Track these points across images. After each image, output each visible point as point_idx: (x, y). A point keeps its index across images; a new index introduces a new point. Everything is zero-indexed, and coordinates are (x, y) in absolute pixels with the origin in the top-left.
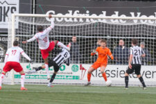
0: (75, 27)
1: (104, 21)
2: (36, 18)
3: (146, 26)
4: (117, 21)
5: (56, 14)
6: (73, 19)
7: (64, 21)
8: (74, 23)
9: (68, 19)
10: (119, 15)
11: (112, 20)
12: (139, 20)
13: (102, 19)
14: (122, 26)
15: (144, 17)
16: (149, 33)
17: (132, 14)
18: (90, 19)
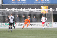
0: (14, 13)
1: (21, 11)
2: (3, 10)
5: (8, 9)
6: (13, 10)
7: (10, 11)
10: (25, 9)
12: (31, 10)
14: (26, 12)
15: (32, 9)
16: (34, 14)
17: (29, 9)
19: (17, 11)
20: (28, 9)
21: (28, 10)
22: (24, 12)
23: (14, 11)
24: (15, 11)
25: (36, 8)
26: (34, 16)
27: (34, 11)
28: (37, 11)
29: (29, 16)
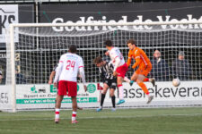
0: (89, 37)
3: (178, 32)
4: (141, 27)
6: (86, 27)
7: (75, 31)
8: (87, 32)
9: (80, 27)
10: (144, 20)
11: (135, 27)
12: (168, 25)
13: (122, 26)
14: (148, 34)
15: (175, 21)
16: (182, 41)
17: (160, 18)
18: (107, 27)
19: (104, 28)
20: (158, 20)
21: (154, 26)
22: (136, 34)
23: (89, 29)
24: (96, 29)
25: (190, 16)
26: (180, 52)
27: (183, 28)
28: (196, 26)
29: (157, 51)
